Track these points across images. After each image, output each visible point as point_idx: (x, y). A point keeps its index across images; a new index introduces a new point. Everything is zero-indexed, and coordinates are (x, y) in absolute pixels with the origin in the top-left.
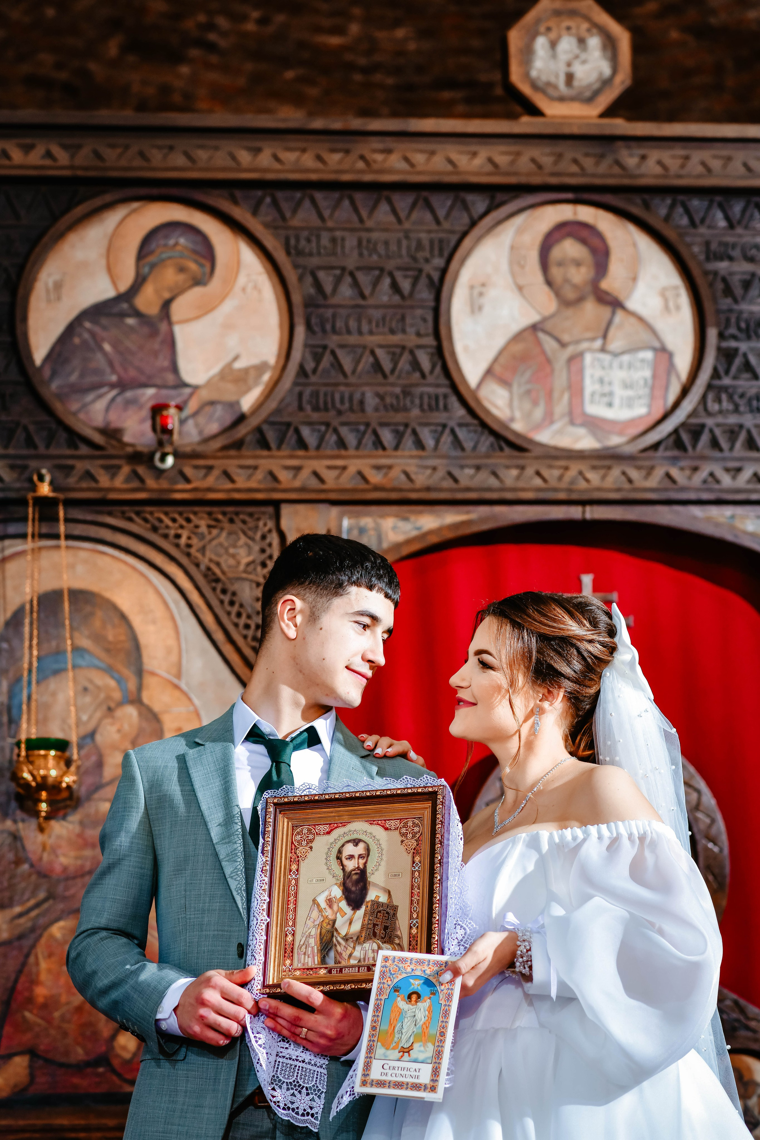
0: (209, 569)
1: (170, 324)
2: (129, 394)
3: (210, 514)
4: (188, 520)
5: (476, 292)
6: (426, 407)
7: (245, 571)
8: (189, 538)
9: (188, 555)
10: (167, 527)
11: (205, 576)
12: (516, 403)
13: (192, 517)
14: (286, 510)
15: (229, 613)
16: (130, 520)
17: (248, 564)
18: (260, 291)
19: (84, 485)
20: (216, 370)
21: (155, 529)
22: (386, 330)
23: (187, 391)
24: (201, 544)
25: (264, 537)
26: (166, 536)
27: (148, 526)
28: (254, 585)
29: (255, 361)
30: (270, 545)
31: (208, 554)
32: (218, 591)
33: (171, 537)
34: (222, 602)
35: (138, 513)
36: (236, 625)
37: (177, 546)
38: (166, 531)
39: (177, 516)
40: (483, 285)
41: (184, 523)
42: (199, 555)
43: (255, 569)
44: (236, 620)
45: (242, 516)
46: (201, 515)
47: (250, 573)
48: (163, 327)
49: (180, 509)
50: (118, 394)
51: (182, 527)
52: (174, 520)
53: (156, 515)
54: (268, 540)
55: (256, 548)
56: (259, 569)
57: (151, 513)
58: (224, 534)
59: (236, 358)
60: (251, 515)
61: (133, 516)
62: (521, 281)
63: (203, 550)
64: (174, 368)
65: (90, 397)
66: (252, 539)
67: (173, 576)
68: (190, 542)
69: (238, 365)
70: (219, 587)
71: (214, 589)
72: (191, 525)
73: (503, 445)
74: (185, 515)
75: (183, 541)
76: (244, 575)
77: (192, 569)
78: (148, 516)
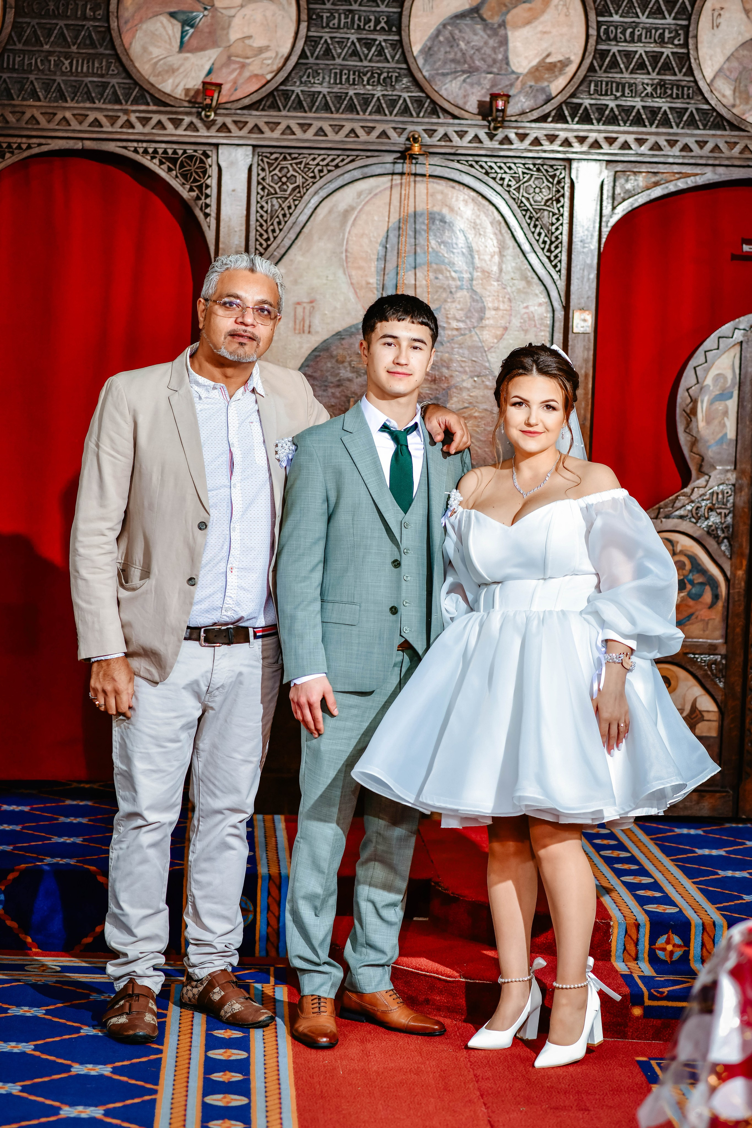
0: (522, 202)
1: (505, 28)
2: (474, 78)
3: (524, 164)
4: (510, 168)
5: (716, 14)
6: (674, 96)
7: (545, 205)
8: (510, 180)
9: (509, 192)
10: (496, 172)
11: (519, 207)
12: (737, 94)
13: (513, 166)
14: (575, 165)
15: (533, 233)
16: (471, 166)
17: (547, 201)
18: (568, 9)
19: (443, 143)
20: (534, 63)
21: (487, 173)
22: (652, 40)
23: (514, 76)
24: (517, 185)
25: (559, 182)
26: (494, 179)
27: (484, 171)
28: (551, 214)
29: (561, 58)
30: (563, 188)
31: (521, 191)
32: (527, 217)
33: (497, 180)
34: (529, 225)
35: (477, 162)
36: (538, 241)
37: (502, 185)
38: (494, 175)
39: (503, 165)
40: (722, 8)
41: (507, 170)
42: (515, 192)
43: (552, 203)
44: (537, 238)
45: (545, 167)
46: (517, 165)
47: (548, 206)
48: (502, 32)
49: (505, 160)
50: (468, 77)
51: (505, 172)
52: (500, 168)
53: (489, 164)
54: (562, 184)
55: (554, 189)
56: (555, 203)
57: (486, 162)
58: (533, 179)
59: (548, 55)
60: (551, 166)
61: (474, 163)
62: (748, 7)
63: (518, 189)
64: (506, 60)
65: (449, 78)
66: (552, 183)
67: (498, 205)
68: (510, 183)
69: (549, 60)
70: (528, 214)
71: (524, 216)
72: (512, 172)
73: (725, 124)
74: (508, 165)
75: (506, 182)
76: (545, 208)
77: (511, 202)
78: (484, 164)
